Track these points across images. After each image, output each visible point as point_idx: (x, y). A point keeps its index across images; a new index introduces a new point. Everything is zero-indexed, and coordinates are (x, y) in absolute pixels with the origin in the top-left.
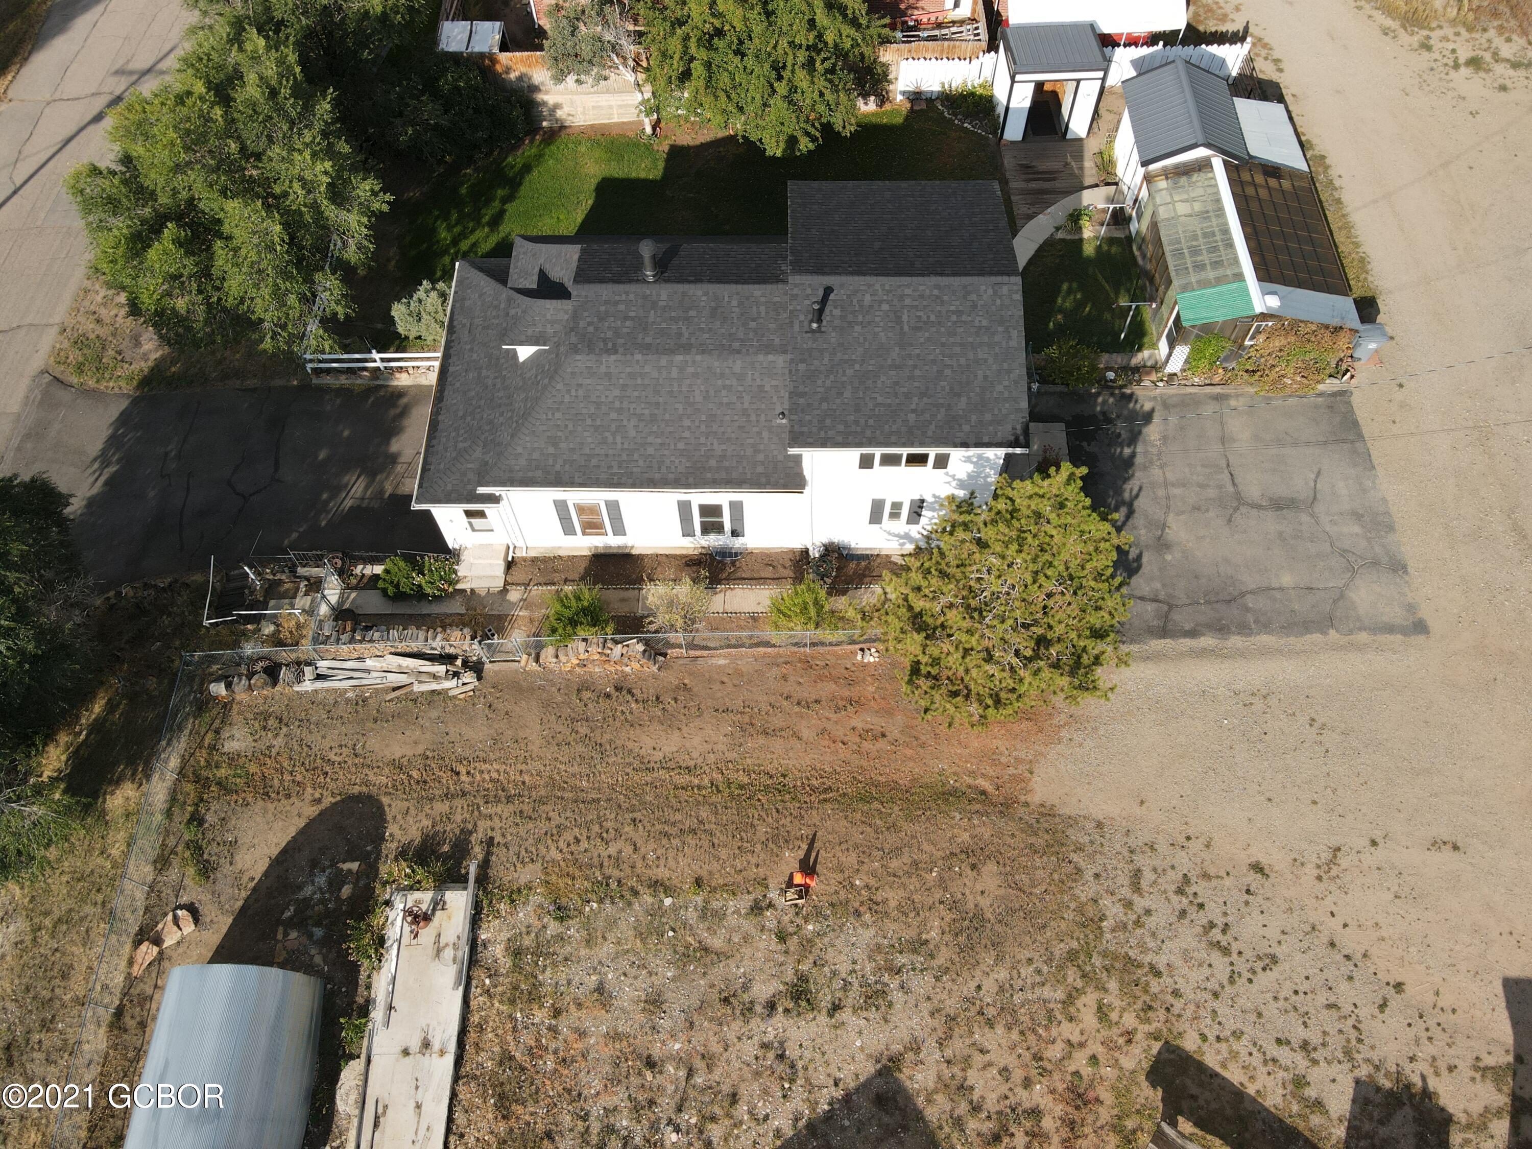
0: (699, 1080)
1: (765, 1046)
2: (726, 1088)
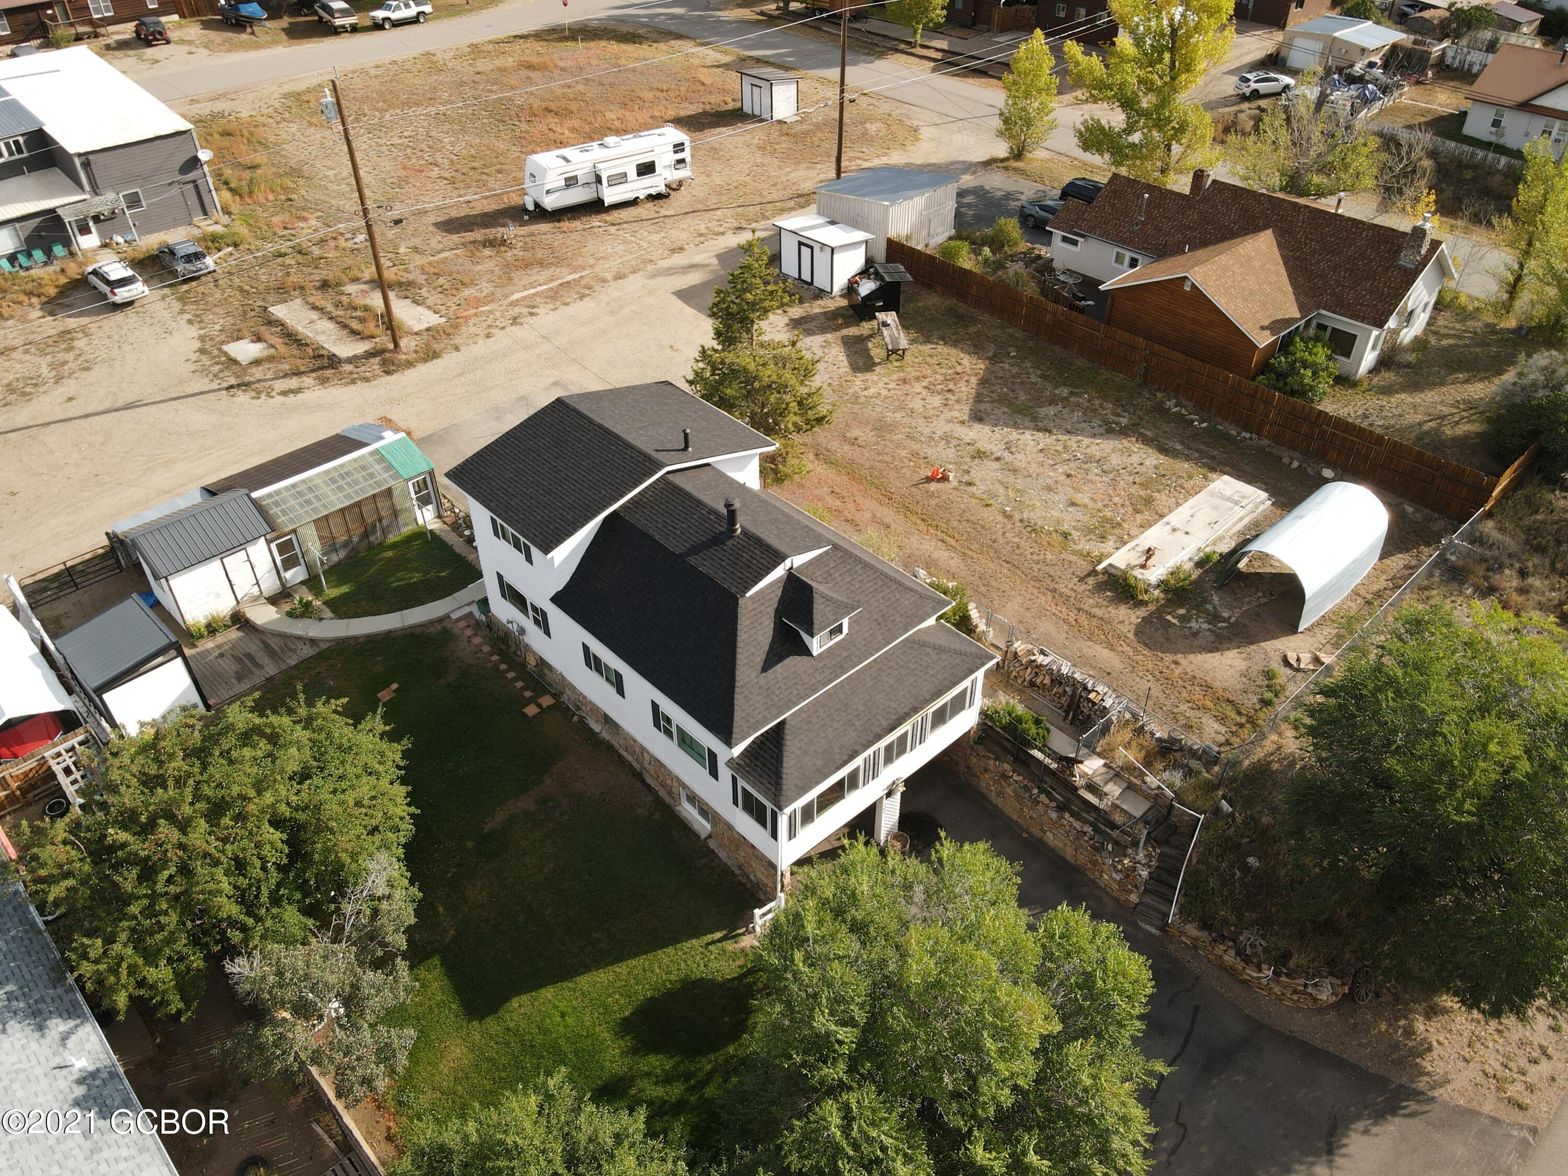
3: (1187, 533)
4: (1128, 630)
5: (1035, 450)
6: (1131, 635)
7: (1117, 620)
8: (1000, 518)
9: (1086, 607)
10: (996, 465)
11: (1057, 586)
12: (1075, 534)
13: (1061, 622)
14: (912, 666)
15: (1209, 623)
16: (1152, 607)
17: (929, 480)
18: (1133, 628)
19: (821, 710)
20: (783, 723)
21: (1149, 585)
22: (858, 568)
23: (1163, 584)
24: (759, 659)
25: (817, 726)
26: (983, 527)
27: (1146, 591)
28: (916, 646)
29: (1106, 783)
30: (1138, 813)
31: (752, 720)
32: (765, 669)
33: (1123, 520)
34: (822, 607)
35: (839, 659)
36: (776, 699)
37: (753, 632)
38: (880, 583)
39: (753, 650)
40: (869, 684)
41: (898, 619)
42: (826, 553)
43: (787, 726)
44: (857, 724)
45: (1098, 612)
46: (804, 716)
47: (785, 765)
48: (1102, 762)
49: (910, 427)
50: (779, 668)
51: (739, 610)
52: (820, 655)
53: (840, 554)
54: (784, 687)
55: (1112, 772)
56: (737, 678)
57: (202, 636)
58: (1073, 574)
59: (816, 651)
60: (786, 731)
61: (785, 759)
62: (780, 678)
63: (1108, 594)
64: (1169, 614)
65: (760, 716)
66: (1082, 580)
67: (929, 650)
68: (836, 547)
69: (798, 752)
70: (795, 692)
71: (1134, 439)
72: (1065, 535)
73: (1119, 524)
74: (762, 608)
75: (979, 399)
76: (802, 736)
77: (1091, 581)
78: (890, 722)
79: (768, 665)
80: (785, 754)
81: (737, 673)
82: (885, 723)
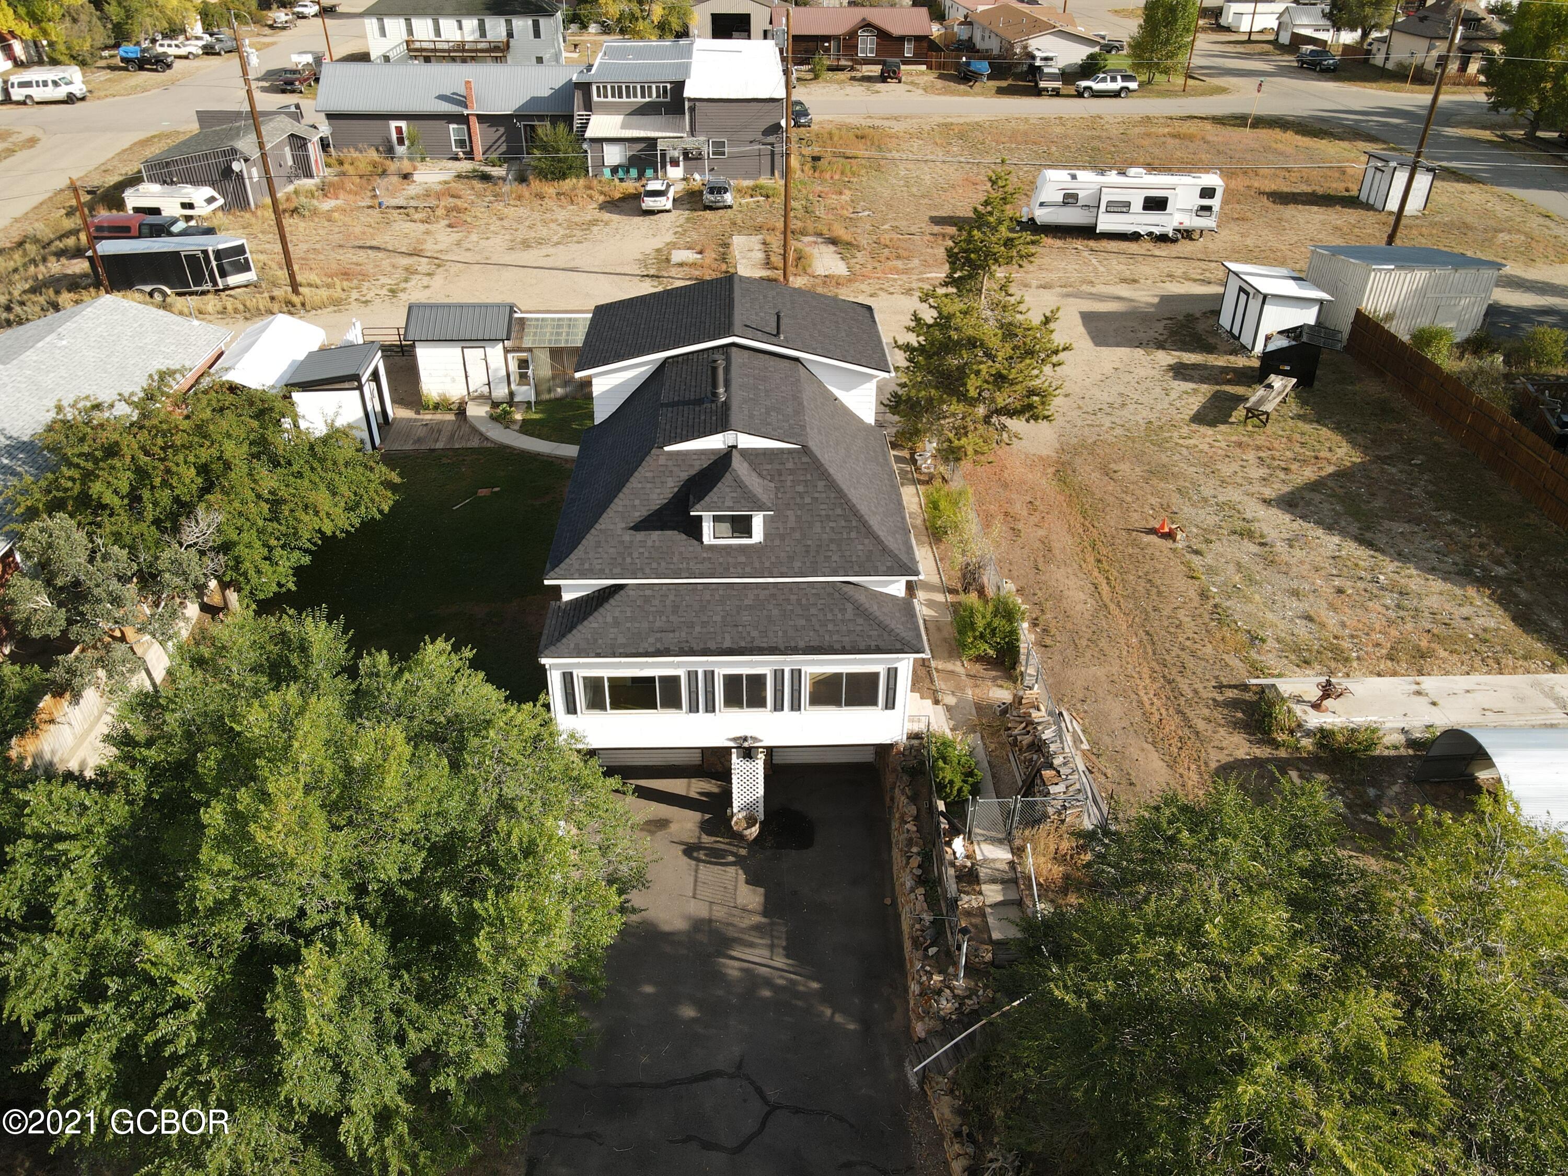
0: (1334, 572)
1: (1291, 547)
2: (1331, 561)
3: (1434, 704)
4: (1215, 758)
5: (1329, 554)
6: (1213, 765)
7: (1216, 743)
8: (1192, 594)
9: (1190, 714)
10: (1255, 549)
11: (1179, 679)
12: (1271, 643)
13: (1140, 712)
14: (813, 611)
15: (1347, 806)
16: (1282, 753)
17: (1152, 531)
18: (1225, 759)
19: (672, 597)
20: (621, 587)
21: (1300, 726)
22: (821, 484)
23: (1324, 735)
24: (638, 515)
25: (654, 609)
26: (1159, 593)
27: (1292, 732)
28: (837, 595)
29: (993, 881)
30: (996, 935)
31: (587, 566)
32: (639, 527)
33: (1358, 658)
34: (728, 490)
35: (730, 560)
36: (628, 560)
37: (649, 485)
38: (839, 511)
39: (637, 502)
40: (746, 602)
41: (835, 558)
42: (790, 451)
43: (622, 592)
44: (698, 629)
45: (1201, 725)
46: (648, 592)
47: (585, 623)
48: (1009, 856)
49: (1193, 483)
50: (656, 535)
51: (647, 458)
52: (712, 548)
53: (805, 459)
54: (646, 554)
55: (1011, 875)
56: (601, 520)
57: (427, 408)
58: (1217, 677)
59: (708, 537)
60: (617, 597)
61: (591, 618)
62: (649, 543)
63: (1240, 715)
64: (1299, 770)
65: (598, 567)
66: (1220, 687)
67: (849, 607)
68: (805, 450)
69: (609, 619)
70: (654, 565)
71: (1488, 592)
72: (1255, 639)
73: (1347, 660)
74: (675, 469)
75: (1315, 486)
76: (628, 609)
77: (1231, 694)
78: (735, 646)
79: (646, 524)
80: (596, 614)
81: (605, 515)
82: (727, 644)
